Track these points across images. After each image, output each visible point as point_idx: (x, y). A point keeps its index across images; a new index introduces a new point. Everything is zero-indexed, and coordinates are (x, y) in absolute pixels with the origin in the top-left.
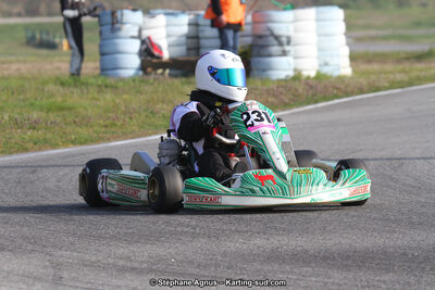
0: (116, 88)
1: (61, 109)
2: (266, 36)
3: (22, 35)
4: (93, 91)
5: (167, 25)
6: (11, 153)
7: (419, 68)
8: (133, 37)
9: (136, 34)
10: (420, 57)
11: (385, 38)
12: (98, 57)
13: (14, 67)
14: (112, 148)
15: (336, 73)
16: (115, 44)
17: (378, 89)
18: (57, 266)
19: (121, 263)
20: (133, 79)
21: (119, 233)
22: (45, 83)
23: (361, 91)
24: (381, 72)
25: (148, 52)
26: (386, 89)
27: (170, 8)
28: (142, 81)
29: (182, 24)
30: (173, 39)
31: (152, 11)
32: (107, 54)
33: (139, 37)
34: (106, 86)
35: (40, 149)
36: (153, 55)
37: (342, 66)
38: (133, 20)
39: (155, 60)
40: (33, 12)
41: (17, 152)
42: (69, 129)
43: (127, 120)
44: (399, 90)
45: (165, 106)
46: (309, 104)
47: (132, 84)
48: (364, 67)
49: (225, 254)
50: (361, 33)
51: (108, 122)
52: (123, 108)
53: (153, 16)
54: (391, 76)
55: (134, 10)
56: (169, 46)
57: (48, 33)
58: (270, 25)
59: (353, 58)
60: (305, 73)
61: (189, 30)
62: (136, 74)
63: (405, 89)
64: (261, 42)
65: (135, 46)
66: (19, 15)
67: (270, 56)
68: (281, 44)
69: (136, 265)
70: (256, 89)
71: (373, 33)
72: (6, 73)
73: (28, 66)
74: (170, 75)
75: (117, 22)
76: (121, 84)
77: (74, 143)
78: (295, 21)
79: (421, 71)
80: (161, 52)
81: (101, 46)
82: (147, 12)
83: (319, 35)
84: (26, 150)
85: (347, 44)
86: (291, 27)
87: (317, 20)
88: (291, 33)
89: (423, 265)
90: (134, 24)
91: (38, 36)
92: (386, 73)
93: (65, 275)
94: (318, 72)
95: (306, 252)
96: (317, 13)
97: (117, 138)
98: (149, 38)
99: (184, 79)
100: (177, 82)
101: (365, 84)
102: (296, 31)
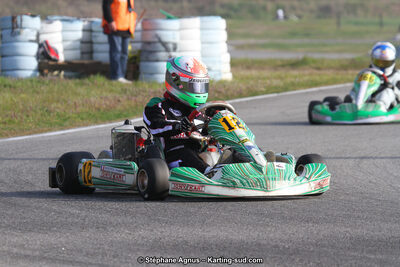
0: (15, 88)
2: (154, 42)
5: (63, 31)
7: (294, 75)
8: (31, 41)
9: (34, 38)
10: (294, 65)
11: (264, 46)
14: (9, 143)
15: (218, 78)
16: (14, 47)
17: (256, 94)
19: (15, 250)
20: (30, 80)
21: (14, 223)
23: (241, 95)
24: (259, 78)
25: (45, 54)
26: (263, 93)
27: (67, 15)
29: (77, 30)
30: (68, 43)
31: (49, 17)
32: (7, 56)
33: (37, 41)
34: (5, 86)
36: (49, 58)
37: (223, 72)
38: (31, 25)
39: (51, 63)
43: (25, 117)
44: (275, 95)
45: (59, 105)
47: (29, 83)
48: (244, 73)
49: (111, 244)
50: (241, 41)
51: (7, 119)
52: (21, 107)
53: (51, 22)
54: (268, 82)
55: (33, 16)
56: (65, 50)
58: (158, 32)
59: (233, 64)
61: (83, 36)
62: (34, 75)
63: (280, 94)
64: (149, 48)
65: (33, 49)
67: (157, 61)
68: (167, 50)
69: (29, 252)
70: (144, 91)
71: (252, 41)
74: (65, 76)
75: (17, 27)
76: (20, 84)
78: (180, 29)
79: (296, 77)
80: (57, 55)
81: (2, 48)
82: (45, 18)
83: (202, 43)
85: (229, 51)
86: (178, 35)
87: (202, 29)
88: (177, 40)
89: (293, 257)
90: (33, 29)
92: (264, 78)
96: (202, 22)
97: (15, 134)
98: (46, 42)
99: (78, 81)
100: (71, 83)
101: (244, 88)
102: (182, 38)
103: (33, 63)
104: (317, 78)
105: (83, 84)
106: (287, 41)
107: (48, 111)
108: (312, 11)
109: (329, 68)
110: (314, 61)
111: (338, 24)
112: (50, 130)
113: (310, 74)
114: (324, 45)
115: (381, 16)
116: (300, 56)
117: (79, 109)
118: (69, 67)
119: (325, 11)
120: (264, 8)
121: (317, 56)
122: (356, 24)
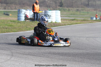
0: (21, 23)
1: (11, 26)
2: (47, 15)
3: (3, 13)
4: (16, 23)
5: (30, 12)
6: (2, 33)
7: (73, 22)
8: (24, 14)
9: (24, 13)
10: (73, 20)
11: (66, 16)
12: (17, 17)
13: (2, 18)
14: (20, 33)
15: (58, 22)
16: (20, 15)
18: (12, 53)
19: (23, 53)
20: (23, 21)
22: (8, 21)
24: (66, 22)
26: (67, 25)
28: (25, 22)
32: (19, 17)
33: (25, 14)
34: (19, 22)
35: (8, 33)
36: (27, 17)
37: (59, 21)
38: (24, 11)
40: (5, 9)
41: (4, 33)
42: (12, 29)
43: (23, 28)
45: (29, 26)
46: (54, 27)
48: (63, 21)
49: (41, 52)
50: (62, 15)
51: (19, 28)
52: (22, 26)
53: (27, 11)
54: (68, 23)
55: (24, 9)
56: (30, 16)
57: (7, 13)
58: (47, 13)
59: (61, 19)
60: (53, 22)
63: (70, 25)
65: (24, 15)
66: (3, 9)
68: (49, 16)
71: (64, 15)
72: (1, 19)
73: (5, 18)
75: (21, 11)
77: (13, 32)
78: (52, 13)
81: (18, 15)
83: (56, 15)
84: (5, 33)
86: (51, 13)
87: (56, 13)
88: (51, 15)
89: (76, 56)
91: (6, 13)
93: (14, 54)
94: (55, 22)
95: (55, 53)
96: (56, 11)
97: (21, 31)
98: (26, 14)
99: (32, 22)
100: (31, 22)
101: (63, 24)
102: (52, 14)
103: (24, 18)
104: (77, 23)
105: (33, 22)
106: (70, 16)
107: (27, 27)
108: (75, 10)
109: (79, 21)
110: (76, 19)
111: (80, 13)
112: (27, 31)
113: (76, 22)
114: (77, 17)
115: (88, 11)
116: (74, 19)
117: (33, 27)
118: (30, 19)
119: (78, 10)
120: (66, 9)
121: (77, 19)
122: (84, 13)
